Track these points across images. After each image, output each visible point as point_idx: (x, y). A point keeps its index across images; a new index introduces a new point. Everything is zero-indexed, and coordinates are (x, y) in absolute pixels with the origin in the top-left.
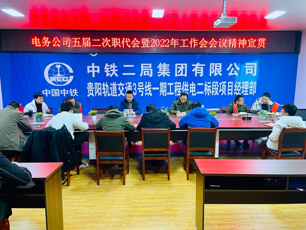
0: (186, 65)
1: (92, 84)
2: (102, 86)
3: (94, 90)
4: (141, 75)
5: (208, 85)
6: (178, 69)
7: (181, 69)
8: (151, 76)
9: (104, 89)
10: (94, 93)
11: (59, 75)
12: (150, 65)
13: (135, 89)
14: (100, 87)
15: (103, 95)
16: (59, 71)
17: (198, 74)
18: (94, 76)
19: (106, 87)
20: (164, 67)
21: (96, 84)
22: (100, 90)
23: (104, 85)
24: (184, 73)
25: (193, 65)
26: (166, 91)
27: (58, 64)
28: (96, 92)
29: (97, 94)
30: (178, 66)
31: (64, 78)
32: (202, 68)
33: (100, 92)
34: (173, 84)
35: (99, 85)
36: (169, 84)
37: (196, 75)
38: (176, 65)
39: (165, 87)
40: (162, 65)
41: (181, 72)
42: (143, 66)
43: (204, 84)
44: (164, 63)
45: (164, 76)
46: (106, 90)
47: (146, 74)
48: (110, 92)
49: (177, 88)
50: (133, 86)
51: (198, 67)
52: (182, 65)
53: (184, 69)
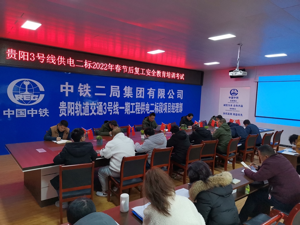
0: (143, 89)
1: (65, 103)
2: (75, 106)
3: (67, 109)
4: (111, 96)
5: (157, 105)
6: (138, 92)
7: (140, 91)
8: (118, 96)
9: (77, 108)
10: (67, 113)
11: (27, 92)
12: (118, 87)
13: (105, 108)
14: (73, 107)
15: (75, 114)
16: (27, 89)
17: (151, 97)
18: (67, 95)
19: (78, 107)
20: (129, 90)
21: (69, 103)
22: (72, 110)
23: (77, 104)
24: (142, 96)
25: (148, 89)
26: (129, 110)
27: (26, 81)
28: (69, 112)
29: (70, 114)
30: (138, 89)
31: (33, 96)
32: (153, 92)
33: (72, 112)
34: (134, 104)
35: (73, 105)
36: (132, 104)
37: (150, 98)
38: (137, 88)
39: (129, 106)
40: (127, 88)
41: (140, 94)
42: (113, 88)
43: (155, 104)
44: (129, 87)
45: (128, 97)
46: (78, 110)
47: (115, 95)
48: (83, 112)
49: (137, 107)
50: (104, 105)
51: (151, 91)
52: (141, 88)
53: (142, 92)
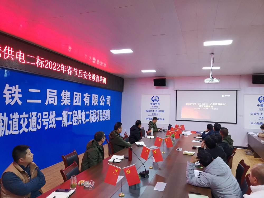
0: (80, 94)
4: (47, 103)
5: (92, 113)
6: (76, 98)
8: (55, 104)
12: (55, 91)
13: (39, 121)
19: (3, 122)
24: (79, 103)
25: (84, 95)
26: (67, 120)
30: (76, 95)
32: (89, 98)
36: (69, 113)
37: (86, 105)
39: (67, 116)
40: (65, 93)
41: (77, 101)
42: (50, 92)
44: (67, 91)
45: (66, 105)
46: (3, 126)
47: (52, 102)
48: (9, 129)
49: (74, 117)
53: (79, 98)
